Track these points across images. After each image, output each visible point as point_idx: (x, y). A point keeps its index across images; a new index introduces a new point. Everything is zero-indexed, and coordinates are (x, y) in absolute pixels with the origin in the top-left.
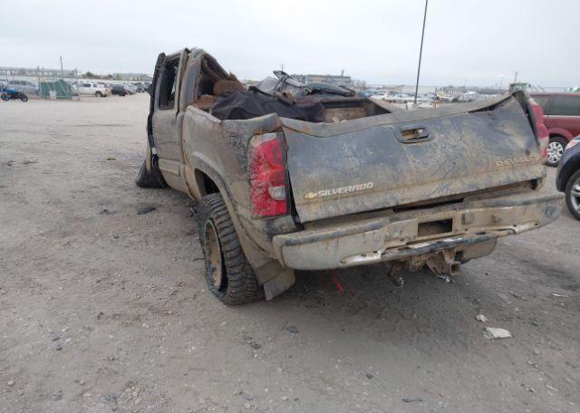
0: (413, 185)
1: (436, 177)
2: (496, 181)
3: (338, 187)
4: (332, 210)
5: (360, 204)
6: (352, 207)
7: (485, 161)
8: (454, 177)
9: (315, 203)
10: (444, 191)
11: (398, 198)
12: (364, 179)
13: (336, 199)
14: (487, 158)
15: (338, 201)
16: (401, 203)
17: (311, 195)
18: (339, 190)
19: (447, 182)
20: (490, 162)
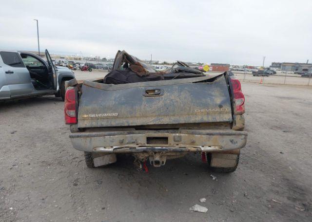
0: (141, 117)
1: (154, 114)
3: (100, 113)
4: (94, 124)
5: (109, 123)
6: (105, 124)
7: (188, 109)
8: (166, 115)
9: (87, 120)
10: (157, 122)
11: (130, 122)
12: (114, 111)
13: (98, 119)
14: (190, 107)
15: (99, 120)
16: (130, 125)
17: (85, 116)
18: (100, 115)
19: (160, 118)
20: (192, 110)
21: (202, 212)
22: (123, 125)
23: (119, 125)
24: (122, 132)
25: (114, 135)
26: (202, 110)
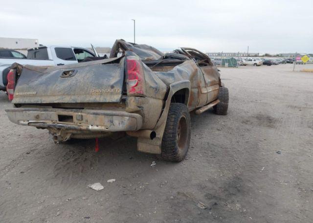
0: (50, 96)
1: (60, 93)
2: (87, 99)
5: (30, 100)
7: (86, 88)
8: (68, 94)
12: (34, 90)
14: (88, 87)
16: (43, 102)
17: (17, 94)
19: (64, 97)
20: (89, 90)
21: (95, 190)
22: (38, 103)
23: (35, 103)
24: (38, 109)
25: (29, 110)
26: (97, 91)
